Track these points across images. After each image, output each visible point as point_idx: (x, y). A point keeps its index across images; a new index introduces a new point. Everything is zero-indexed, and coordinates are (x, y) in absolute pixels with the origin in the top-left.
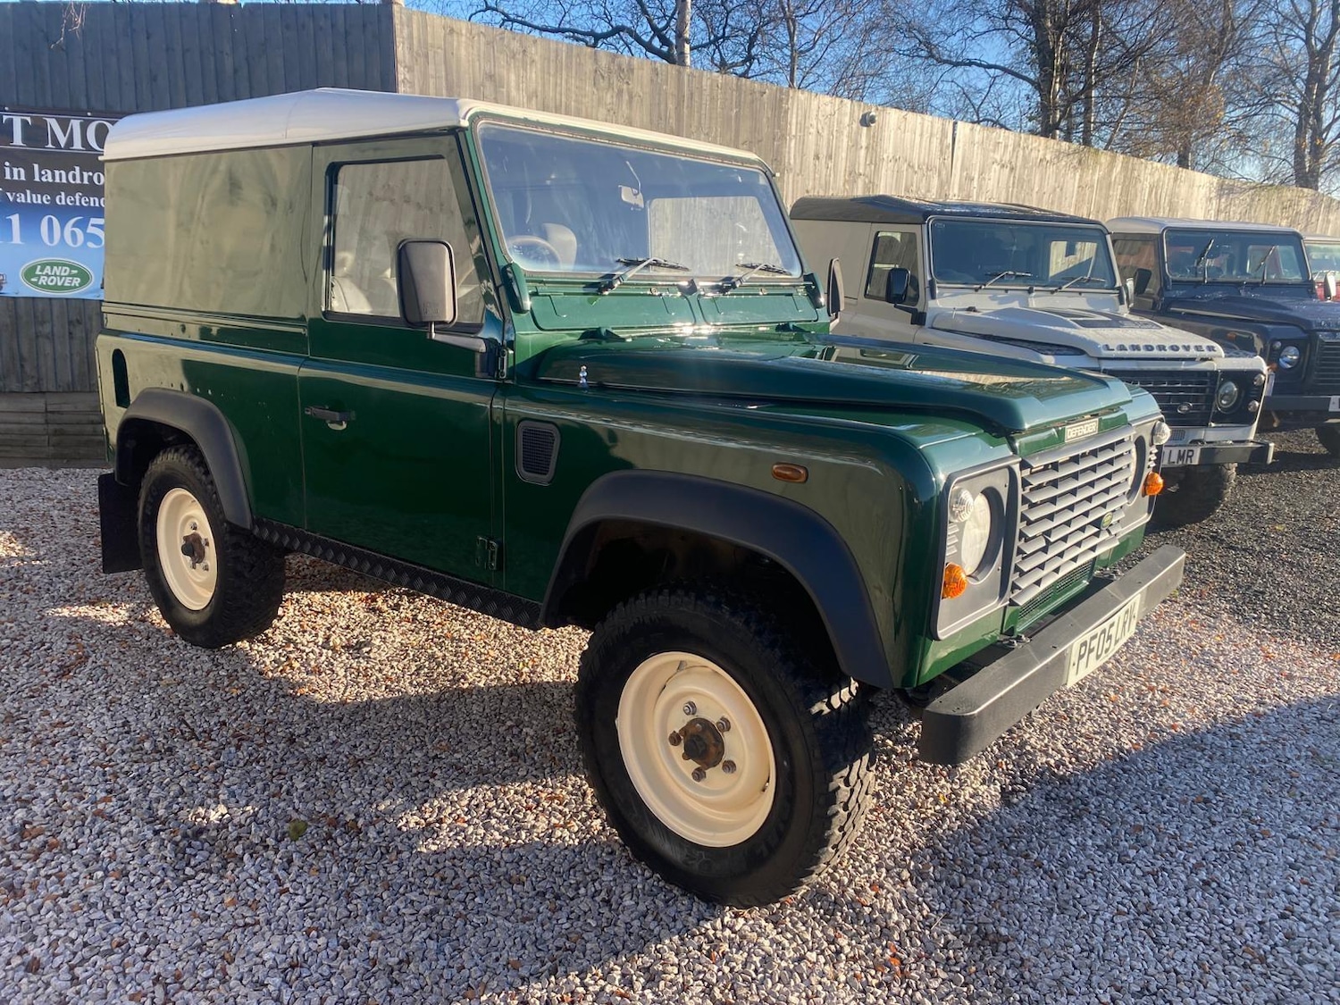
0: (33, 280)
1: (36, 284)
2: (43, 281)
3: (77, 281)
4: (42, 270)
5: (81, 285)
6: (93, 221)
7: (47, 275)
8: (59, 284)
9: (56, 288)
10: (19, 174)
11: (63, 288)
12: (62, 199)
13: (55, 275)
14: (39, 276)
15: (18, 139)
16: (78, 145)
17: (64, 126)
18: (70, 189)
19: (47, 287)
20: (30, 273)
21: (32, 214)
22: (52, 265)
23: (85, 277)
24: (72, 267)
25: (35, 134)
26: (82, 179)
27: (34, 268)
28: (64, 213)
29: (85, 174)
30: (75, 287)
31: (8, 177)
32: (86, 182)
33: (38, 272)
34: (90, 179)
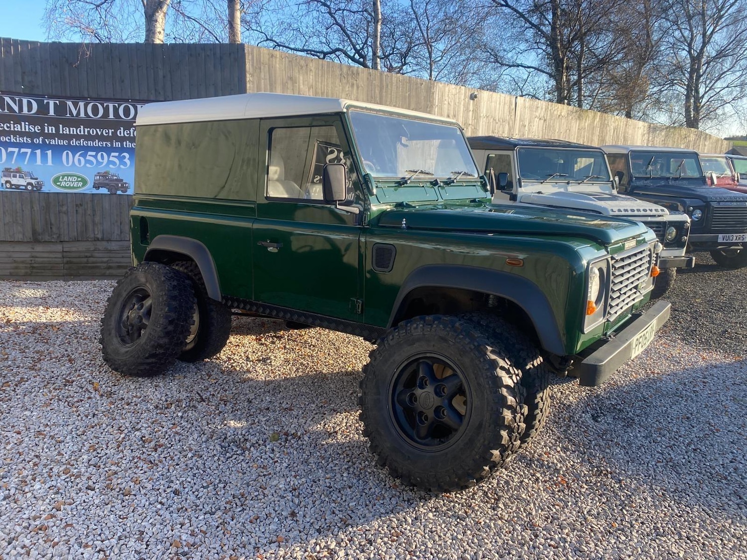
0: (58, 184)
1: (59, 186)
2: (63, 184)
3: (80, 184)
6: (90, 153)
7: (65, 181)
8: (72, 186)
9: (70, 188)
10: (52, 130)
11: (73, 188)
12: (74, 142)
13: (70, 181)
14: (61, 182)
15: (52, 112)
16: (82, 115)
17: (76, 105)
18: (78, 137)
19: (65, 187)
20: (56, 181)
21: (58, 150)
22: (68, 176)
23: (85, 182)
24: (78, 177)
25: (61, 109)
26: (84, 132)
27: (58, 178)
28: (74, 150)
29: (86, 130)
30: (80, 187)
31: (46, 131)
32: (86, 133)
33: (60, 180)
34: (89, 132)
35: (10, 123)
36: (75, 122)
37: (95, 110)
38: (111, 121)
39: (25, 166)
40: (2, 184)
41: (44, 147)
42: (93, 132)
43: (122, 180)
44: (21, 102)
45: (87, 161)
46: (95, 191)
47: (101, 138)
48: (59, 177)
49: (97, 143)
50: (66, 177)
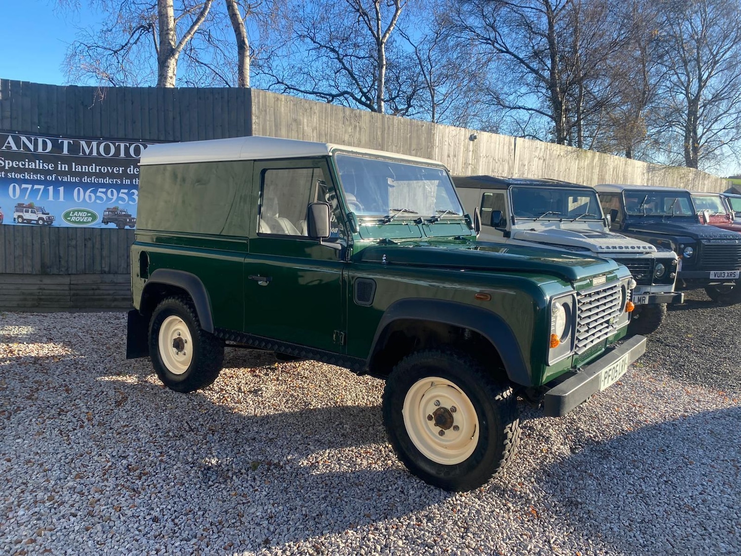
1: (69, 221)
2: (73, 219)
4: (73, 214)
5: (92, 221)
6: (100, 190)
7: (75, 216)
9: (79, 222)
10: (65, 167)
11: (83, 222)
12: (85, 179)
13: (80, 216)
15: (65, 151)
16: (95, 153)
17: (89, 145)
18: (89, 175)
19: (75, 222)
20: (67, 215)
22: (78, 211)
23: (94, 217)
24: (88, 212)
25: (74, 148)
28: (85, 186)
30: (89, 222)
31: (59, 169)
32: (98, 171)
33: (71, 215)
34: (100, 169)
35: (25, 161)
36: (88, 160)
37: (107, 149)
38: (122, 160)
39: (38, 201)
40: (15, 219)
41: (56, 184)
42: (104, 170)
43: (130, 216)
44: (36, 140)
45: (97, 198)
46: (104, 226)
47: (112, 175)
48: (70, 212)
49: (108, 181)
50: (76, 213)
